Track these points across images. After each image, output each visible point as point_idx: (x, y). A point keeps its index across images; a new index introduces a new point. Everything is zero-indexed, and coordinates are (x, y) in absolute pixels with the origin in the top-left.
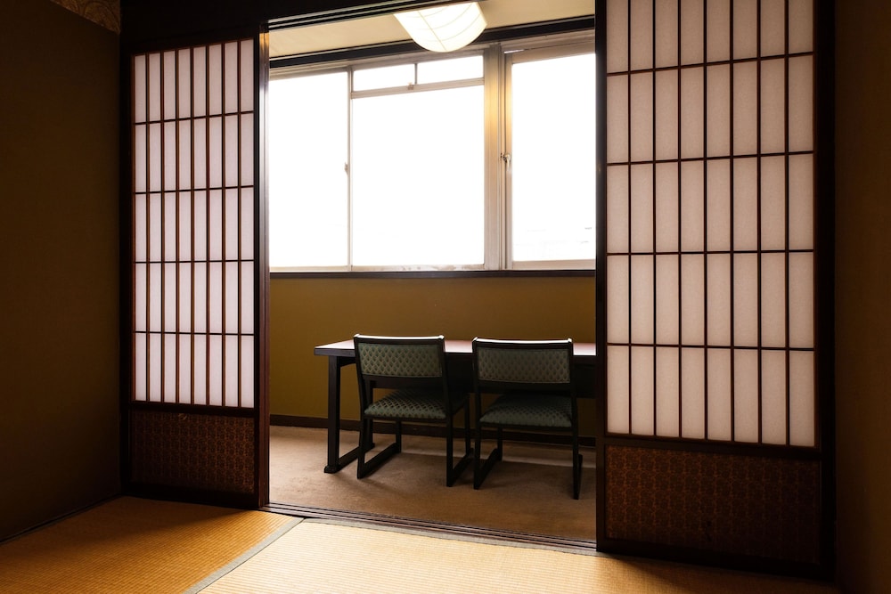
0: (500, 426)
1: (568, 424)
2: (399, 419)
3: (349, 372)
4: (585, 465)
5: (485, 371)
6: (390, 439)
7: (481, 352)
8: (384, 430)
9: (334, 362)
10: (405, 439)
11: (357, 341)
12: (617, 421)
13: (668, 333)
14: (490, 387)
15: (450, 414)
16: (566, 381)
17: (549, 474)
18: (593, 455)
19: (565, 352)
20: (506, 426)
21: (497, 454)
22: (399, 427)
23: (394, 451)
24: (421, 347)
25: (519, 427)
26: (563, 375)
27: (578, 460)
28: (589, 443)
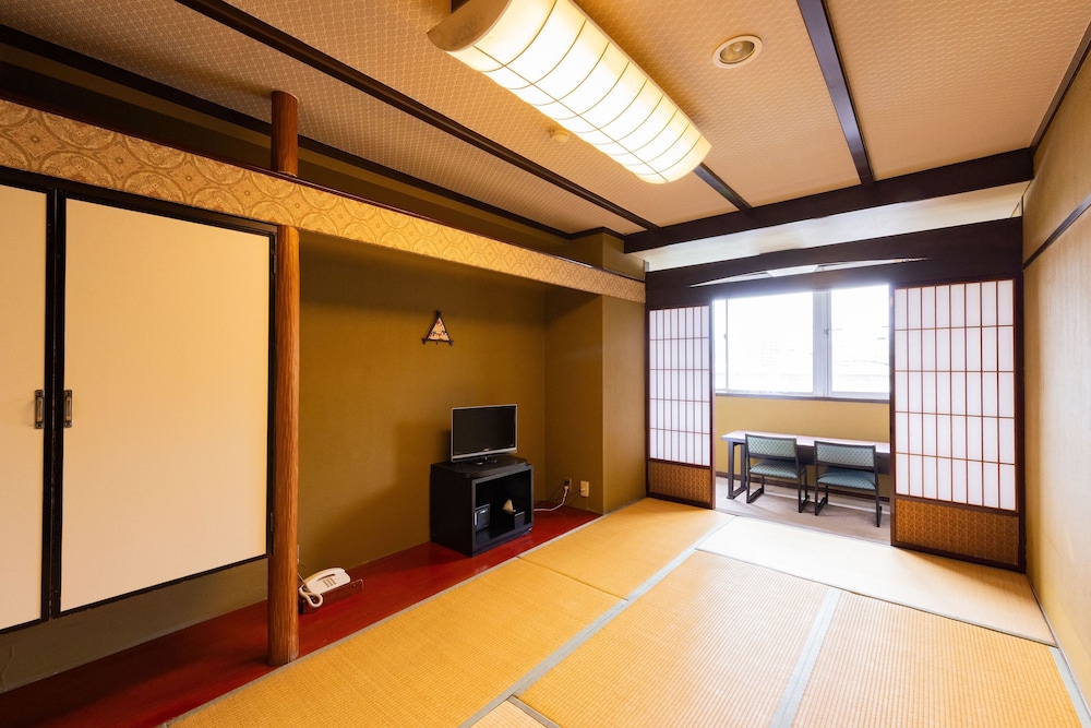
0: (827, 485)
1: (873, 488)
2: (763, 475)
3: (738, 448)
4: (883, 512)
5: (822, 455)
6: (759, 486)
7: (819, 446)
8: (756, 480)
9: (732, 445)
10: (765, 486)
11: (747, 436)
12: (901, 489)
13: (930, 449)
14: (823, 464)
15: (799, 475)
16: (872, 465)
17: (861, 514)
18: (889, 507)
19: (871, 450)
20: (831, 485)
21: (825, 500)
22: (761, 480)
23: (761, 492)
24: (781, 442)
25: (838, 486)
26: (870, 462)
27: (879, 509)
28: (886, 500)
